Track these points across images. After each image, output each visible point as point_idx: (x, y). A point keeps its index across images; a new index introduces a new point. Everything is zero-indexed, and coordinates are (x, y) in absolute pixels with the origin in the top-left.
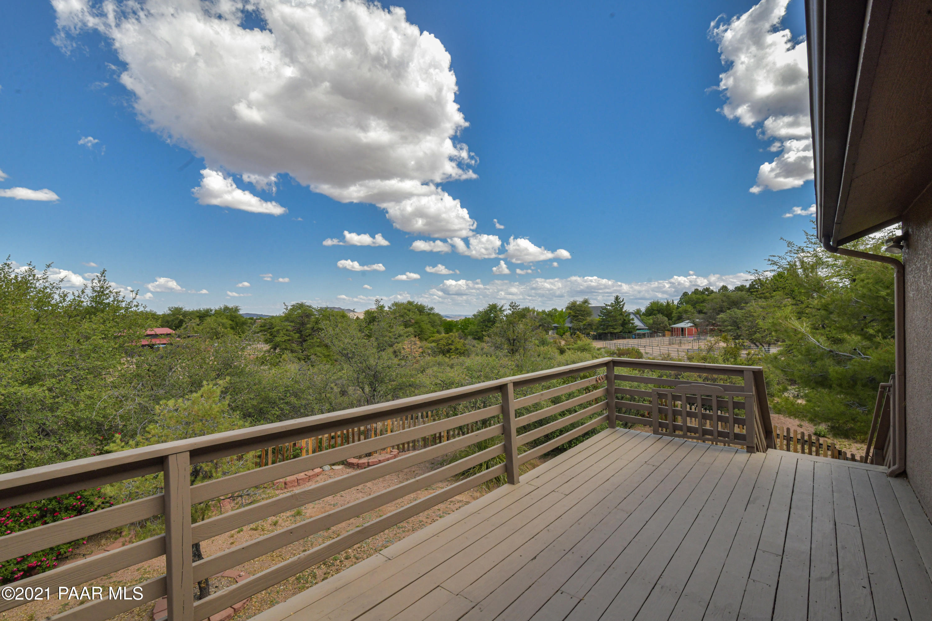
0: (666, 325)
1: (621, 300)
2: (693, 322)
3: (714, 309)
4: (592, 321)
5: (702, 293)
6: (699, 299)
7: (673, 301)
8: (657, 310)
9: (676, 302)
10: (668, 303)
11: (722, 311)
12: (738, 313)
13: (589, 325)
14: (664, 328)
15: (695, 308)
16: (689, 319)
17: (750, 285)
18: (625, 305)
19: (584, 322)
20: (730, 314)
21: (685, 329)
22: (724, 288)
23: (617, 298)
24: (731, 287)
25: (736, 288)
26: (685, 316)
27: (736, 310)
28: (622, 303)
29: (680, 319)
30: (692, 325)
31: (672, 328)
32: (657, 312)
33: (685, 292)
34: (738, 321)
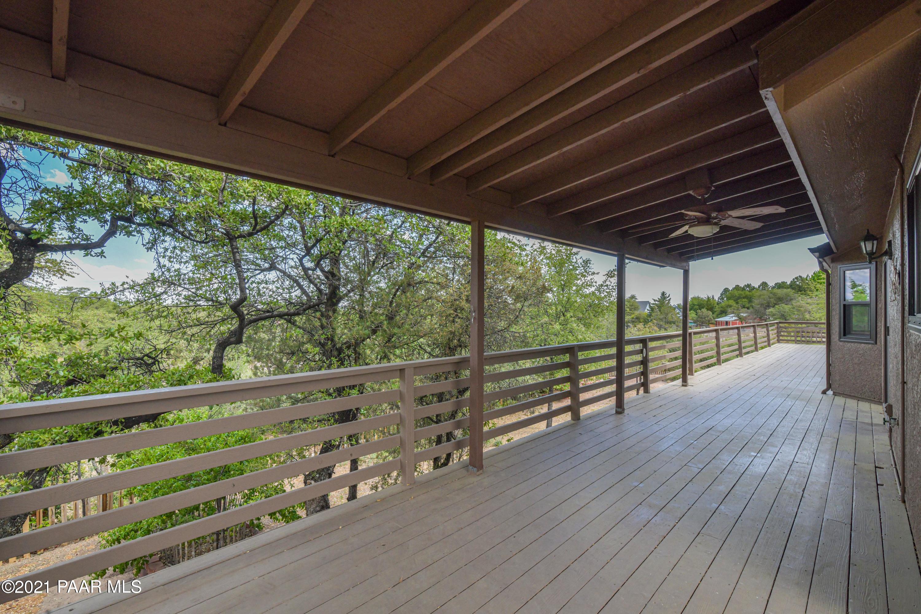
0: (710, 319)
1: (667, 295)
2: (738, 316)
3: (762, 304)
4: (640, 314)
5: (743, 289)
6: (741, 294)
7: (713, 296)
8: (698, 305)
9: (716, 298)
10: (708, 298)
11: (768, 306)
12: (786, 308)
13: (637, 318)
14: (709, 321)
15: (737, 303)
16: (733, 313)
17: (791, 282)
18: (671, 301)
19: (633, 316)
20: (779, 309)
21: (730, 322)
22: (764, 284)
23: (663, 294)
24: (771, 284)
25: (776, 284)
26: (729, 310)
27: (783, 305)
28: (668, 299)
29: (724, 312)
30: (736, 318)
31: (716, 321)
32: (697, 307)
33: (726, 288)
34: (785, 314)
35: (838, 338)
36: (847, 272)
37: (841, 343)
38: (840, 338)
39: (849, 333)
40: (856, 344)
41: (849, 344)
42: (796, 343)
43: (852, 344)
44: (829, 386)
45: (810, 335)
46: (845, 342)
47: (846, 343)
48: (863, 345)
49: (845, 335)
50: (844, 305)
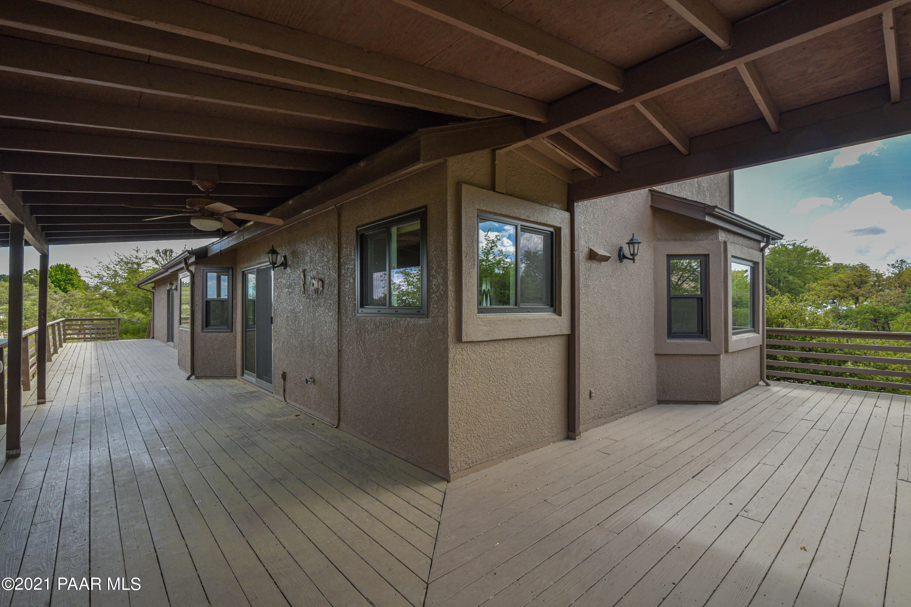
35: (200, 329)
36: (208, 274)
37: (204, 334)
38: (203, 329)
39: (209, 325)
40: (216, 334)
41: (210, 334)
42: (85, 341)
43: (213, 334)
44: (193, 373)
45: (111, 331)
46: (206, 332)
47: (208, 333)
48: (222, 333)
49: (206, 327)
50: (206, 301)
